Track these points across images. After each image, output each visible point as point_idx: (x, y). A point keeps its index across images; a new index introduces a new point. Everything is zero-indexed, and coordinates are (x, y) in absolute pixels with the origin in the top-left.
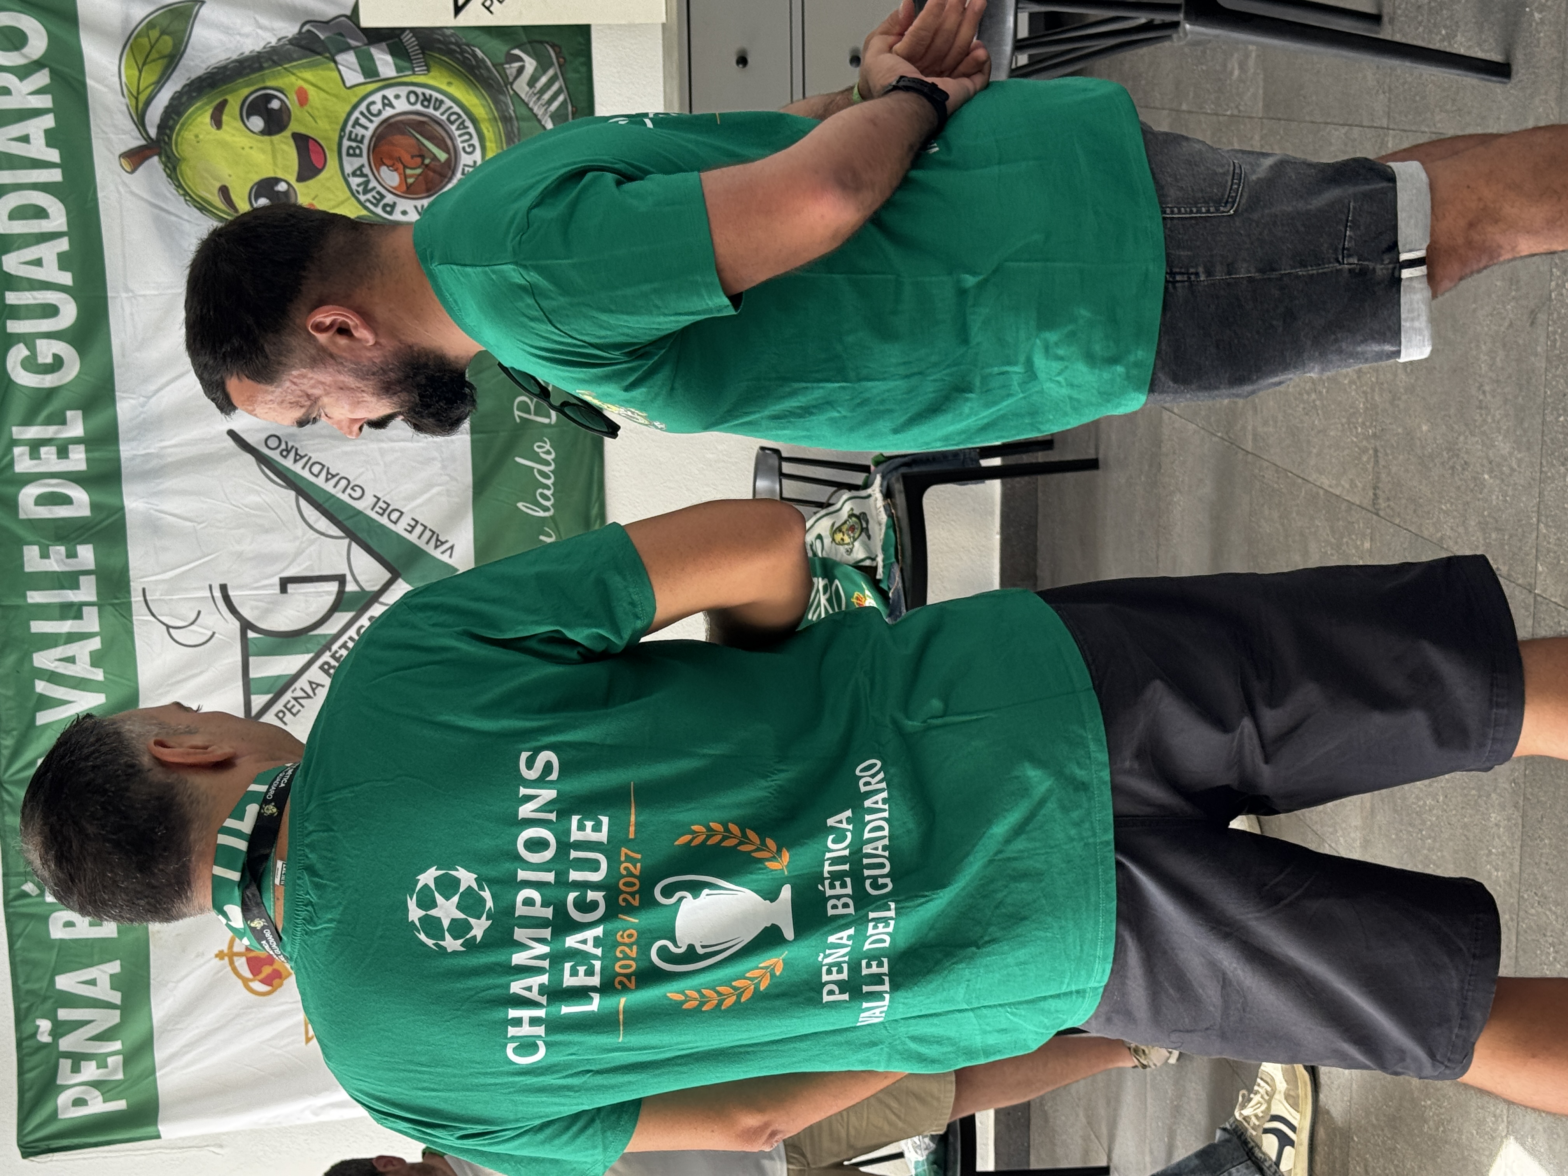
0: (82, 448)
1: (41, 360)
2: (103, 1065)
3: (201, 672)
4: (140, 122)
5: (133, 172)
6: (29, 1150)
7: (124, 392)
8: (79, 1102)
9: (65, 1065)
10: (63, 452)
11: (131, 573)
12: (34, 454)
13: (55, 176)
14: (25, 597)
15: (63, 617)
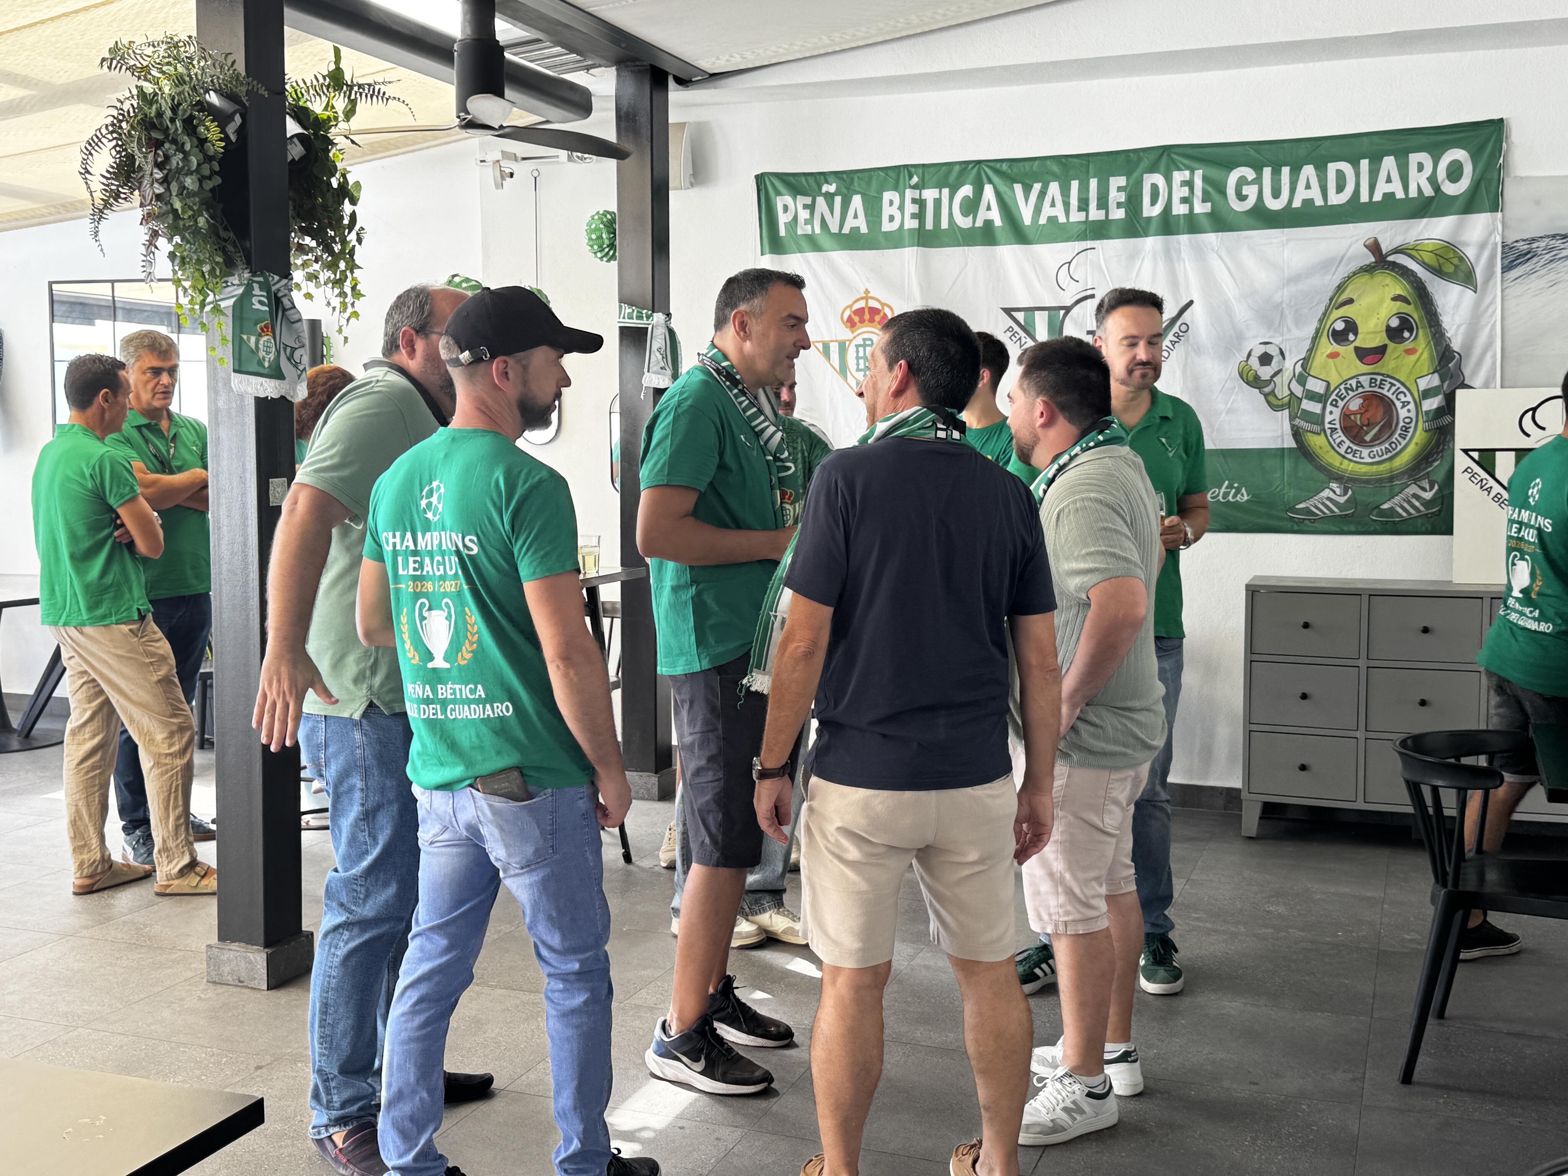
0: (1187, 212)
1: (1244, 188)
2: (807, 222)
3: (1040, 282)
4: (1397, 251)
5: (1365, 246)
6: (760, 179)
7: (1222, 238)
8: (786, 208)
9: (808, 200)
10: (1184, 200)
11: (1105, 241)
12: (1184, 183)
13: (1364, 198)
14: (1094, 177)
15: (1080, 200)
